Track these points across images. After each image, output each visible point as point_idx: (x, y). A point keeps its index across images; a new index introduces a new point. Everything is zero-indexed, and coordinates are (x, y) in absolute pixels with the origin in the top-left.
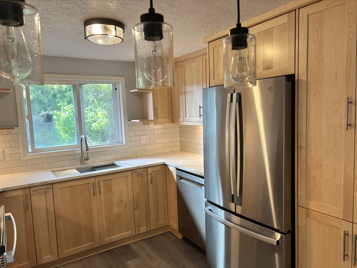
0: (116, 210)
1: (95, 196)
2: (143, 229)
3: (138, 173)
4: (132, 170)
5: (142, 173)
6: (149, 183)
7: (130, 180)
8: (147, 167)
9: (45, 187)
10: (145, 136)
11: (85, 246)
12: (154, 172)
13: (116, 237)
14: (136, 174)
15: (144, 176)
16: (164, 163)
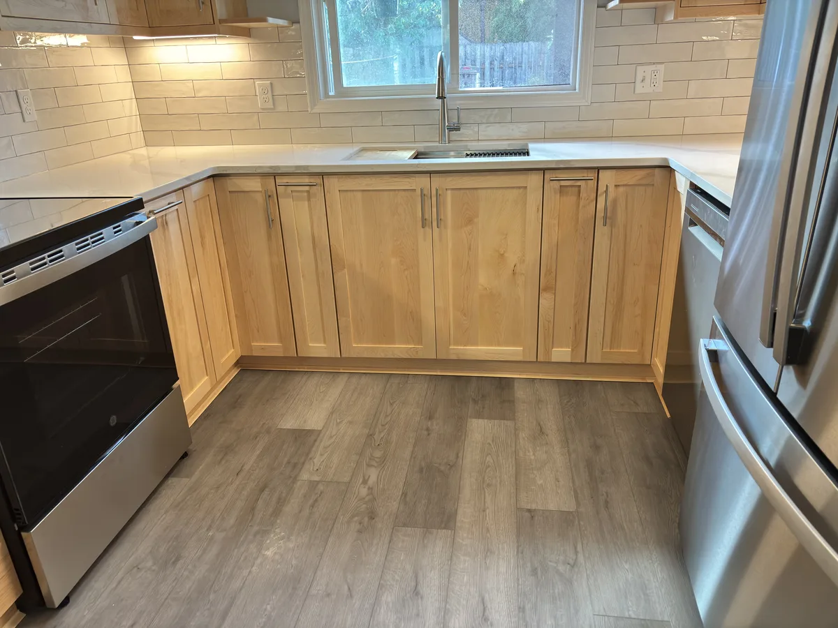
0: (483, 279)
1: (428, 230)
2: (561, 353)
3: (563, 183)
4: (544, 170)
5: (579, 183)
6: (599, 222)
7: (533, 198)
8: (598, 169)
9: (306, 180)
10: (653, 67)
11: (400, 348)
12: (621, 189)
13: (479, 350)
14: (556, 185)
15: (583, 195)
16: (666, 160)
